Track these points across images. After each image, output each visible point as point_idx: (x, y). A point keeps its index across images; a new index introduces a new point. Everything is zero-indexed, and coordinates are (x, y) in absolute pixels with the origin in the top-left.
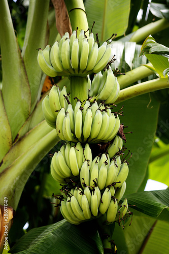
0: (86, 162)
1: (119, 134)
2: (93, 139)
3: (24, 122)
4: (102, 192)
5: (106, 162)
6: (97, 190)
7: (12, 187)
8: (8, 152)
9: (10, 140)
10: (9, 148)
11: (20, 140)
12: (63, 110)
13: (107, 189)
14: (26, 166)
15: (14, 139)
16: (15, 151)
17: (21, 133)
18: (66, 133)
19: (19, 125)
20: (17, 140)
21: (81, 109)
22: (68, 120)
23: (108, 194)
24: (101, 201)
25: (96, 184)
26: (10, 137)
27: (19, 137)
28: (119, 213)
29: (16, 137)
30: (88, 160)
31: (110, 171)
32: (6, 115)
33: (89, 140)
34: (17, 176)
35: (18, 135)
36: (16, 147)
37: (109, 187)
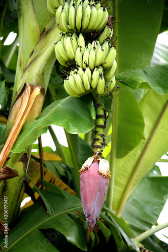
0: (79, 48)
1: (107, 24)
2: (85, 29)
3: (49, 18)
4: (92, 71)
5: (94, 47)
6: (88, 70)
7: (41, 70)
8: (38, 43)
9: (39, 33)
10: (38, 39)
11: (47, 33)
12: (61, 7)
13: (96, 69)
14: (50, 54)
15: (42, 32)
16: (43, 41)
17: (47, 27)
18: (62, 26)
19: (45, 21)
20: (45, 33)
21: (74, 5)
22: (63, 15)
23: (96, 73)
24: (92, 79)
25: (87, 66)
26: (39, 31)
27: (46, 30)
28: (106, 87)
29: (44, 31)
30: (80, 47)
31: (98, 55)
32: (35, 13)
33: (83, 30)
34: (44, 62)
35: (45, 29)
36: (44, 39)
37: (97, 67)
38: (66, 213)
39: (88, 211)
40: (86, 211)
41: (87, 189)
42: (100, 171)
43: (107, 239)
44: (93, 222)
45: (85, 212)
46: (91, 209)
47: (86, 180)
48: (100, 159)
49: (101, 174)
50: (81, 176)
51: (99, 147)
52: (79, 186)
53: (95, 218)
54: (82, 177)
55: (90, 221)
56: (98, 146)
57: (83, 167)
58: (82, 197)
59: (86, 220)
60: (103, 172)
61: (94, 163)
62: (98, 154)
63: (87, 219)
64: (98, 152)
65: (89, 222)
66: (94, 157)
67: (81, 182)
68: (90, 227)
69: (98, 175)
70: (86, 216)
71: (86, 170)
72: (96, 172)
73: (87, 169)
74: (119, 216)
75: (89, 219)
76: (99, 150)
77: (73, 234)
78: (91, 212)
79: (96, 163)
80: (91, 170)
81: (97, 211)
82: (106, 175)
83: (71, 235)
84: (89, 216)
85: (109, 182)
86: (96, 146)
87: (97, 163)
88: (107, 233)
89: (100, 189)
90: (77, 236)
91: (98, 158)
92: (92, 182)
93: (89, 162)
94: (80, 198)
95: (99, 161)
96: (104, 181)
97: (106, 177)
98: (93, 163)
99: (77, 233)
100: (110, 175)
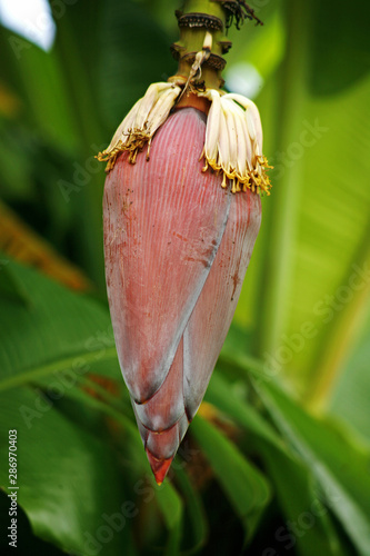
38: (33, 385)
39: (146, 369)
40: (135, 367)
41: (142, 252)
42: (211, 159)
43: (251, 526)
44: (169, 428)
45: (129, 373)
46: (158, 355)
47: (136, 205)
48: (213, 93)
49: (214, 173)
50: (108, 184)
51: (211, 25)
52: (101, 237)
53: (180, 408)
54: (115, 186)
55: (157, 422)
56: (202, 18)
57: (120, 137)
58: (113, 293)
59: (133, 419)
60: (225, 163)
61: (180, 115)
62: (205, 64)
63: (139, 410)
64: (200, 55)
65: (149, 427)
66: (178, 79)
67: (111, 217)
68: (154, 454)
69: (204, 179)
70: (136, 392)
71: (140, 150)
72: (192, 160)
73: (140, 144)
74: (319, 407)
75: (151, 412)
76: (208, 40)
77: (66, 494)
78: (160, 374)
79: (189, 116)
80: (166, 150)
81: (193, 368)
82: (244, 178)
83: (56, 500)
84: (149, 393)
85: (258, 218)
86: (195, 18)
87: (194, 115)
88: (251, 492)
89: (209, 252)
90: (90, 507)
91: (201, 86)
92: (167, 213)
93: (153, 106)
94: (105, 304)
95: (208, 103)
96: (233, 211)
97: (246, 190)
98: (173, 111)
99: (87, 490)
100: (263, 181)
